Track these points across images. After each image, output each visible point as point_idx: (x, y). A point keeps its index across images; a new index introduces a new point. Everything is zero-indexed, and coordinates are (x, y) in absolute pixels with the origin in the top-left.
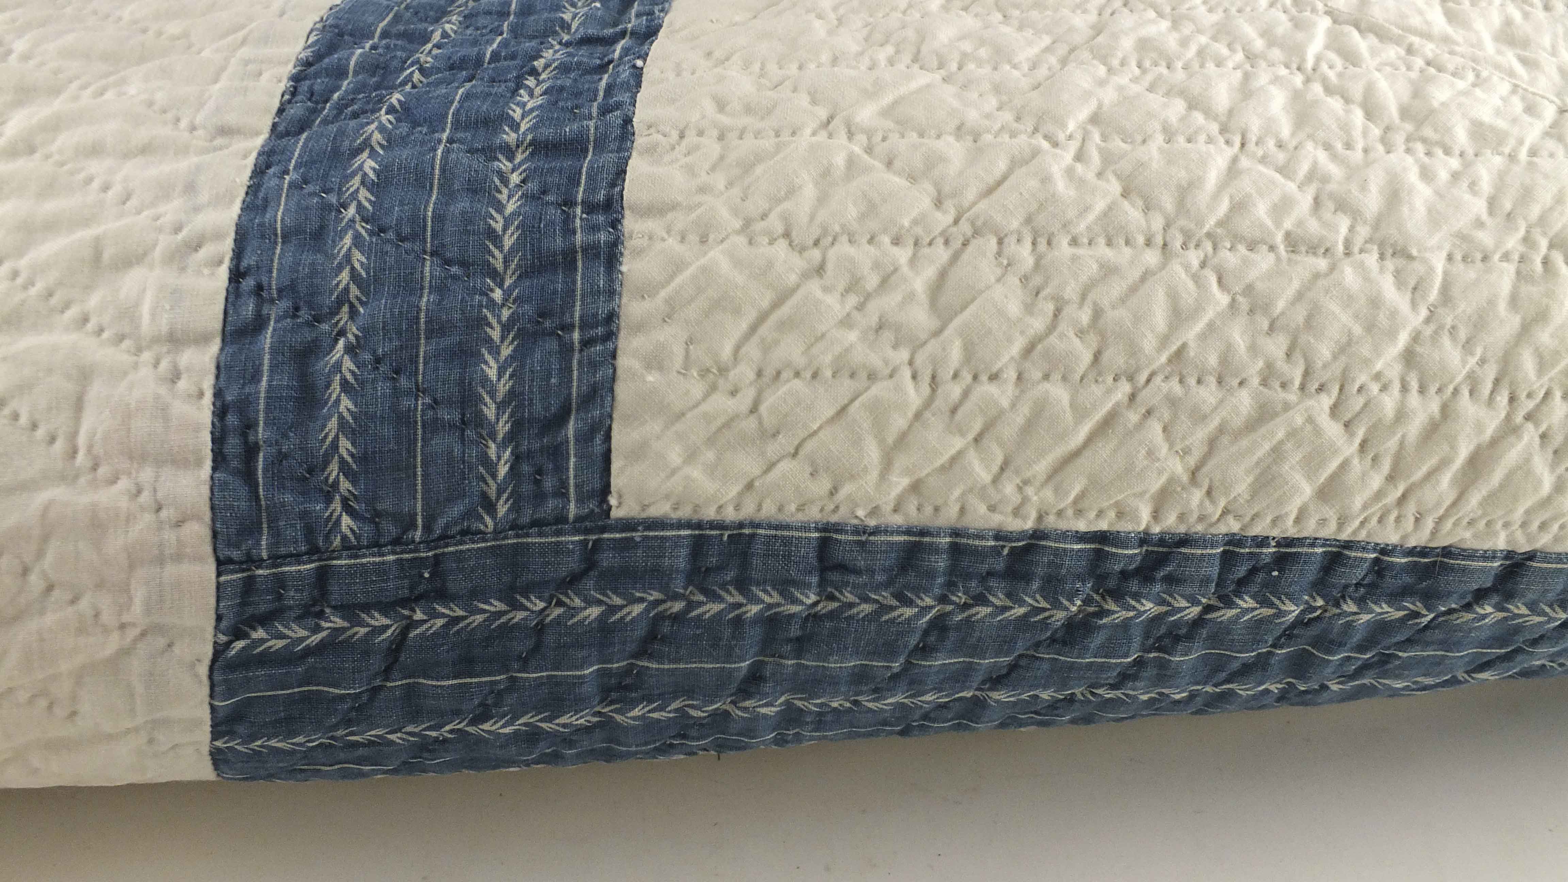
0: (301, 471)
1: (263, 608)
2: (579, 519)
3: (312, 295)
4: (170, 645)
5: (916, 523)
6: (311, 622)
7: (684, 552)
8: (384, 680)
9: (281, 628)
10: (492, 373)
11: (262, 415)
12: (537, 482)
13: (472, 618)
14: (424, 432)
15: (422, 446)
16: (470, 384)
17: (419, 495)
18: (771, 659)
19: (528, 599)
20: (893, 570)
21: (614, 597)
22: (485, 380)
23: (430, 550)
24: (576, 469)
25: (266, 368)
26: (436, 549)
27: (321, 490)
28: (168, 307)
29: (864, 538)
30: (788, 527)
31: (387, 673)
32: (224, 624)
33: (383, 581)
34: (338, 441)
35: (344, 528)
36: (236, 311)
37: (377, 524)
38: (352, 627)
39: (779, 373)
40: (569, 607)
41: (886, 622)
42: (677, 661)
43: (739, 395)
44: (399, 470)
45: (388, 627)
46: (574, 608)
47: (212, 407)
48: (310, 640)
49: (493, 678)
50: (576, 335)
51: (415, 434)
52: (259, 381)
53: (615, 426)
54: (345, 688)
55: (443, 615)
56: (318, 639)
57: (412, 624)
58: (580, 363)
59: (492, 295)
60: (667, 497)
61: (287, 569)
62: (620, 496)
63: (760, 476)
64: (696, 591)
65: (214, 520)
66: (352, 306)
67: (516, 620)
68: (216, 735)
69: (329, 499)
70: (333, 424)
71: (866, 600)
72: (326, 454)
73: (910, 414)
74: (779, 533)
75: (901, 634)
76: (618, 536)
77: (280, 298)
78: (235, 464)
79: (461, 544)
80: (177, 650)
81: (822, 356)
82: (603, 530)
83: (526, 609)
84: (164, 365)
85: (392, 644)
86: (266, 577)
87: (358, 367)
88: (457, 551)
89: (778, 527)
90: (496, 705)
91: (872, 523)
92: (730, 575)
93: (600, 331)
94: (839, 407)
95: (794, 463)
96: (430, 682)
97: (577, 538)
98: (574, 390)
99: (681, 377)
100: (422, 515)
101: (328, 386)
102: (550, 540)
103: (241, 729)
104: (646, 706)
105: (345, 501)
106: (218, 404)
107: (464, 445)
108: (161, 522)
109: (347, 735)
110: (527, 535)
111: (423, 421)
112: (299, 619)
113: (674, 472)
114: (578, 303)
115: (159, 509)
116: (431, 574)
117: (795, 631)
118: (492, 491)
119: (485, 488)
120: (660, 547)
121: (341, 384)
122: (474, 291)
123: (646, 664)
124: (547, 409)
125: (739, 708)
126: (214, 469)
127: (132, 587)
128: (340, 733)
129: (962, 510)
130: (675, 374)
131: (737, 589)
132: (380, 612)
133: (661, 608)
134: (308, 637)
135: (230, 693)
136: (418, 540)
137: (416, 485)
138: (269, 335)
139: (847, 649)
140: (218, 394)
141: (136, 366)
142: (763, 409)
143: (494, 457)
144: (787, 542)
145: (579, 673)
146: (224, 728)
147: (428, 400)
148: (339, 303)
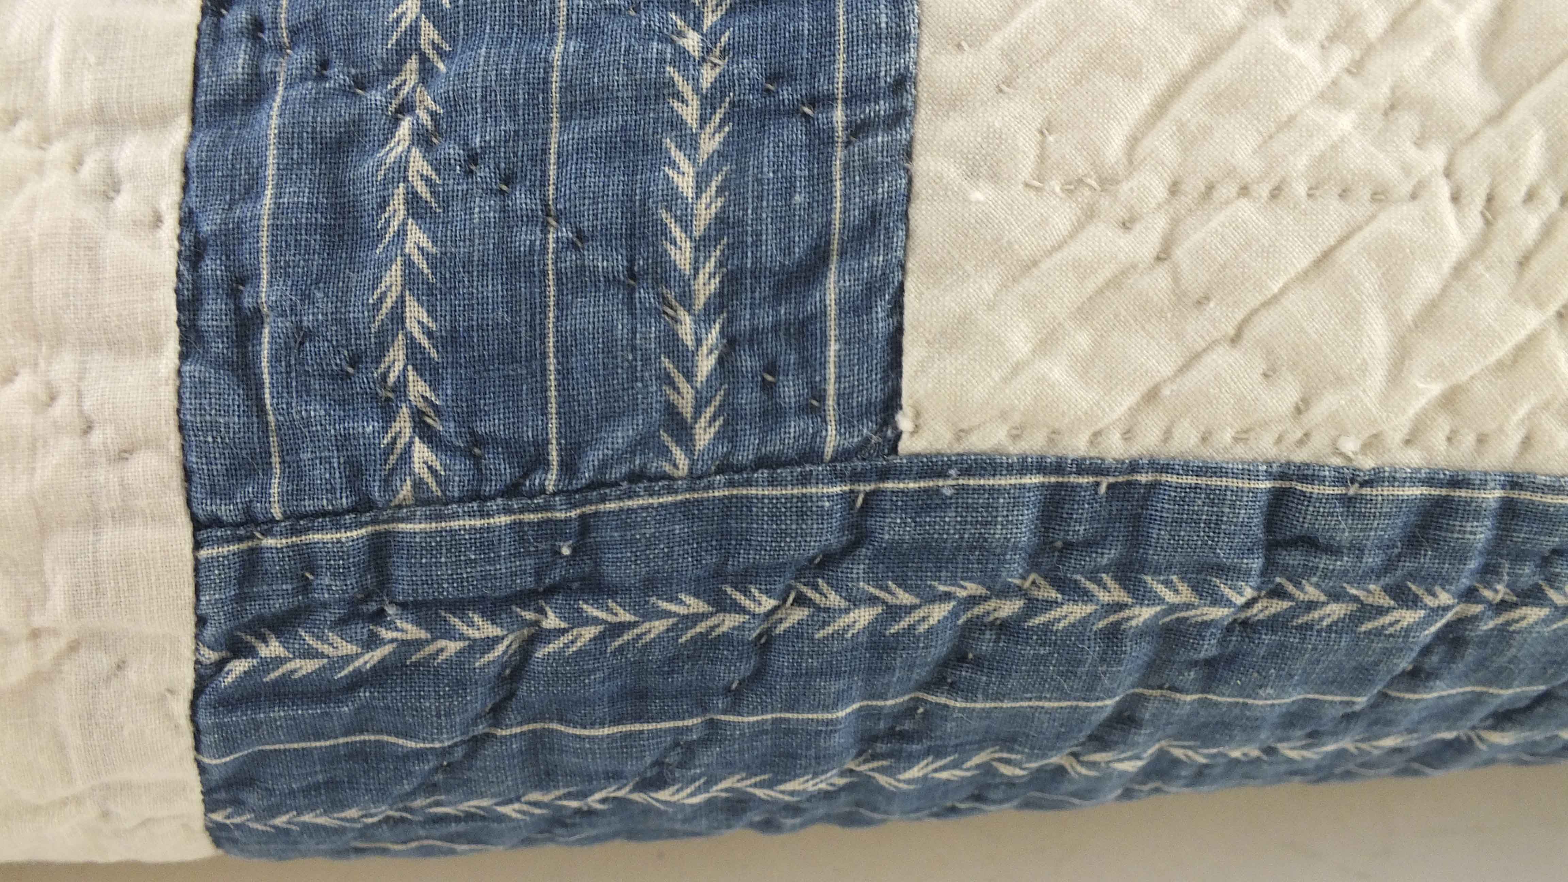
0: (338, 362)
1: (278, 605)
2: (842, 455)
3: (352, 38)
4: (120, 666)
5: (1443, 464)
6: (361, 630)
7: (1028, 516)
8: (490, 726)
9: (309, 640)
10: (685, 183)
11: (265, 259)
12: (768, 388)
13: (647, 625)
14: (560, 292)
15: (557, 317)
16: (643, 202)
17: (553, 408)
18: (1158, 692)
19: (746, 593)
20: (1394, 546)
21: (900, 592)
22: (672, 197)
23: (574, 506)
24: (839, 366)
25: (271, 171)
26: (583, 505)
27: (375, 396)
28: (92, 60)
29: (1353, 490)
30: (1218, 471)
31: (496, 714)
32: (210, 632)
33: (489, 561)
34: (403, 307)
35: (418, 466)
36: (214, 67)
37: (477, 459)
38: (434, 639)
39: (1210, 188)
40: (818, 608)
41: (1368, 633)
42: (998, 697)
43: (1138, 227)
44: (514, 360)
45: (497, 640)
46: (827, 610)
47: (176, 244)
48: (361, 661)
49: (680, 724)
50: (839, 115)
51: (544, 294)
52: (259, 196)
53: (909, 286)
54: (424, 740)
55: (596, 621)
56: (376, 659)
57: (539, 636)
58: (847, 167)
59: (681, 42)
60: (1004, 415)
61: (318, 537)
62: (918, 415)
63: (1172, 379)
64: (1041, 581)
65: (184, 449)
66: (424, 59)
67: (724, 629)
68: (210, 805)
69: (388, 414)
70: (394, 276)
71: (1336, 596)
72: (382, 332)
73: (1446, 267)
74: (1202, 481)
75: (1388, 653)
76: (912, 485)
77: (293, 45)
78: (218, 347)
79: (630, 498)
80: (132, 674)
81: (1291, 158)
82: (884, 474)
83: (743, 610)
84: (91, 166)
85: (506, 668)
86: (279, 550)
87: (437, 171)
88: (621, 510)
89: (1203, 470)
90: (682, 765)
91: (1367, 463)
92: (1110, 555)
93: (883, 107)
94: (1318, 250)
95: (1237, 354)
96: (571, 731)
97: (837, 489)
98: (837, 217)
99: (1032, 194)
100: (559, 444)
101: (383, 204)
102: (788, 491)
103: (252, 798)
104: (933, 762)
105: (418, 417)
106: (188, 238)
107: (633, 316)
108: (93, 452)
109: (430, 806)
110: (749, 483)
111: (558, 273)
112: (342, 624)
113: (1017, 369)
114: (841, 57)
115: (88, 429)
116: (575, 550)
117: (1209, 649)
118: (686, 403)
119: (673, 397)
120: (987, 506)
121: (406, 202)
122: (647, 35)
123: (943, 700)
124: (787, 250)
125: (1083, 764)
126: (183, 357)
127: (48, 566)
128: (419, 803)
129: (1527, 442)
130: (1021, 187)
131: (1116, 578)
132: (483, 614)
133: (978, 610)
134: (358, 656)
135: (228, 744)
136: (550, 488)
137: (545, 389)
138: (275, 112)
139: (1291, 676)
140: (187, 220)
141: (40, 168)
142: (1180, 253)
143: (689, 340)
144: (1214, 497)
145: (830, 716)
146: (222, 795)
147: (566, 233)
148: (402, 52)
